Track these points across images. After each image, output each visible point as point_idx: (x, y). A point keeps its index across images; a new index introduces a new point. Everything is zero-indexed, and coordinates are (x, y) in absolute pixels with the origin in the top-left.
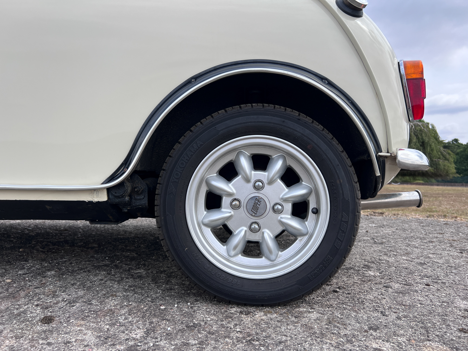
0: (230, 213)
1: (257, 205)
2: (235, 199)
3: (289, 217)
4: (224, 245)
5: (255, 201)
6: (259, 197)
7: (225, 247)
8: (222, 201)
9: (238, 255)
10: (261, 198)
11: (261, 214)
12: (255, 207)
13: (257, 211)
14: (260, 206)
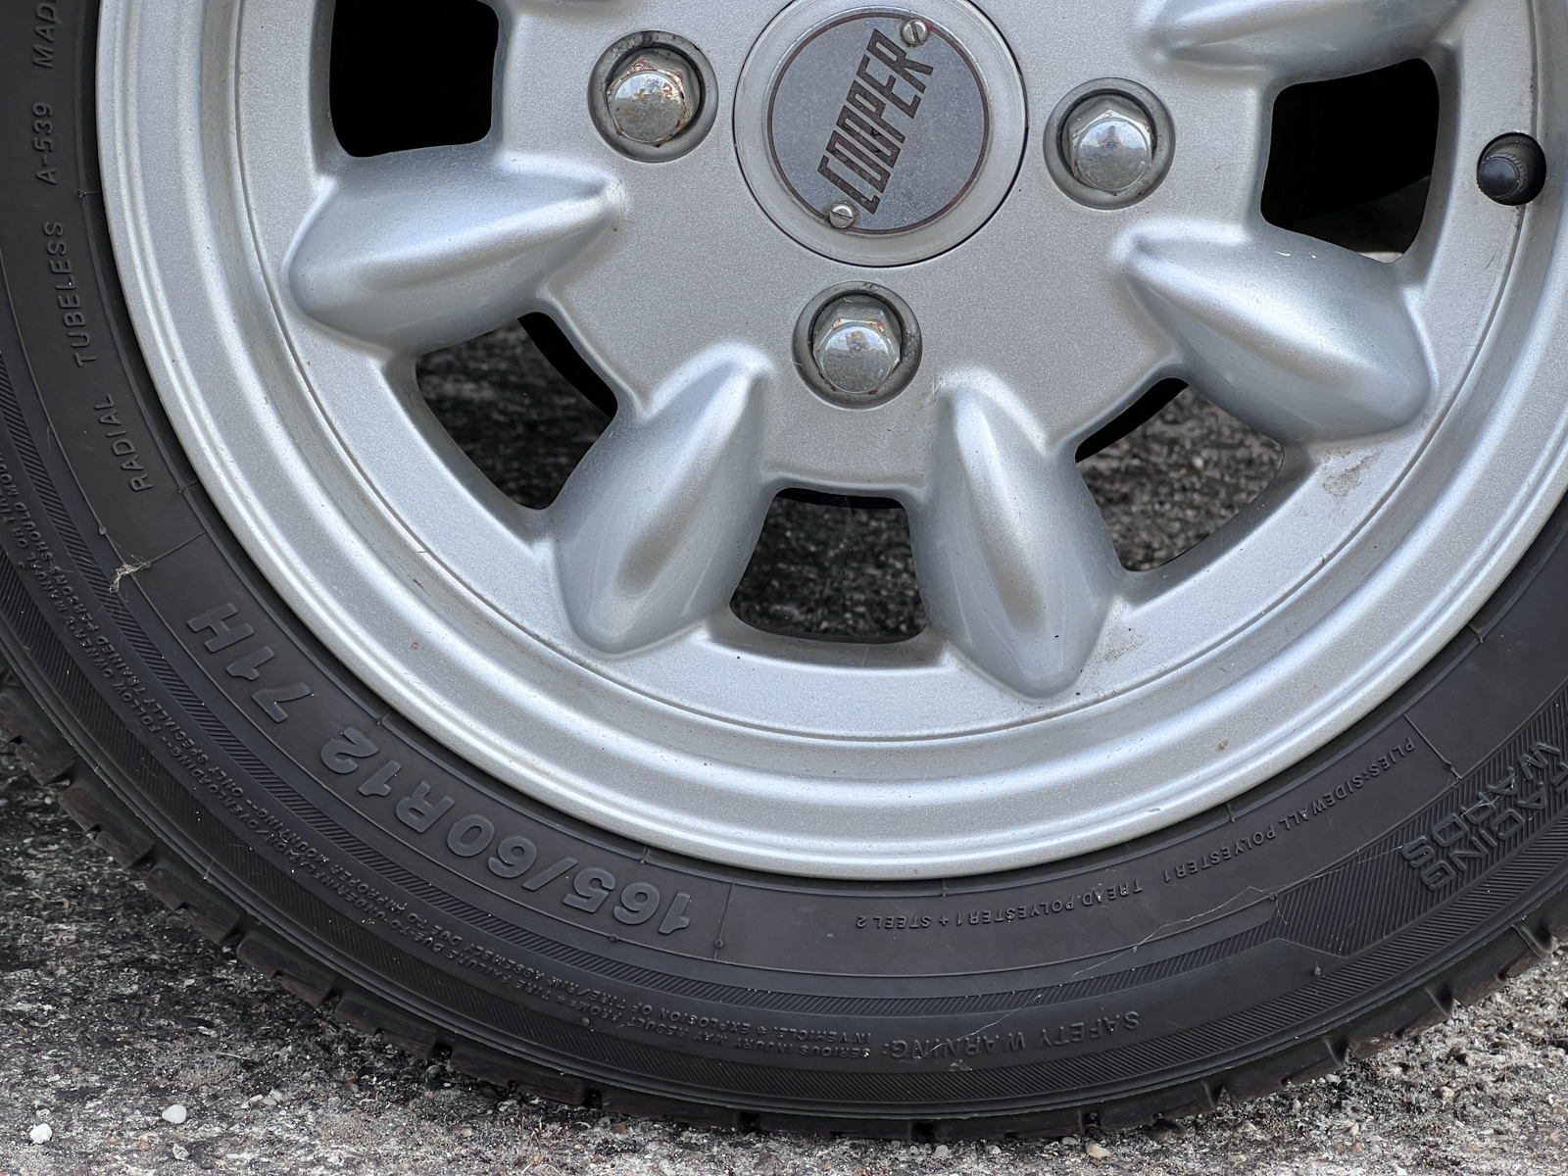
0: (593, 190)
1: (881, 107)
2: (648, 47)
3: (1233, 234)
4: (527, 534)
5: (866, 61)
6: (906, 18)
7: (542, 553)
8: (503, 63)
9: (677, 635)
10: (930, 27)
11: (923, 207)
12: (858, 129)
13: (879, 178)
14: (912, 117)
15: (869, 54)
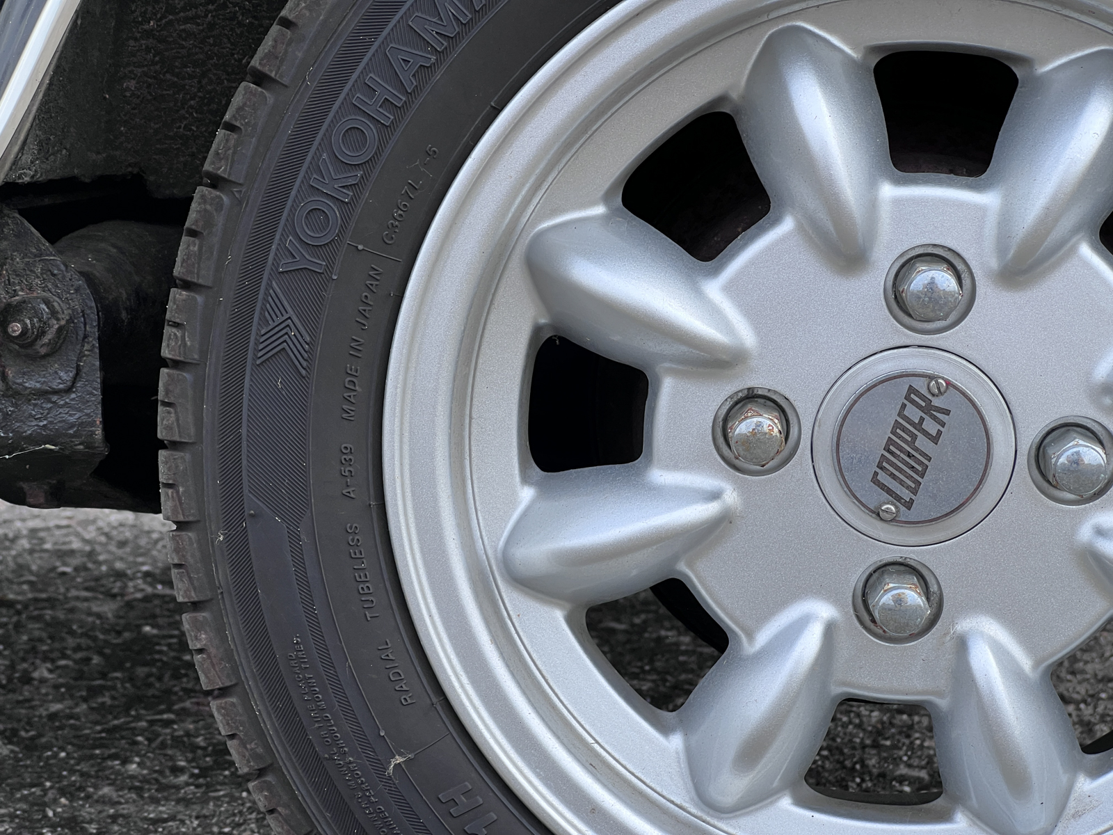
0: (715, 496)
1: (914, 437)
2: (750, 398)
4: (665, 730)
5: (904, 406)
6: (931, 377)
7: (676, 742)
8: (653, 409)
9: (770, 800)
10: (948, 383)
11: (944, 505)
12: (898, 453)
13: (913, 486)
14: (936, 444)
15: (906, 402)
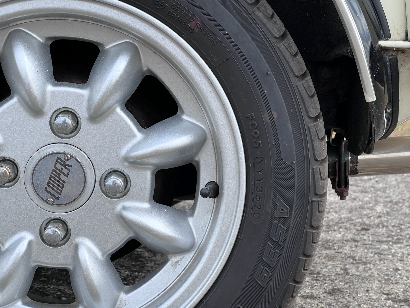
1: (60, 175)
3: (146, 205)
5: (56, 164)
6: (65, 154)
9: (13, 303)
10: (71, 156)
11: (70, 199)
12: (54, 180)
13: (59, 192)
14: (67, 177)
15: (57, 162)
